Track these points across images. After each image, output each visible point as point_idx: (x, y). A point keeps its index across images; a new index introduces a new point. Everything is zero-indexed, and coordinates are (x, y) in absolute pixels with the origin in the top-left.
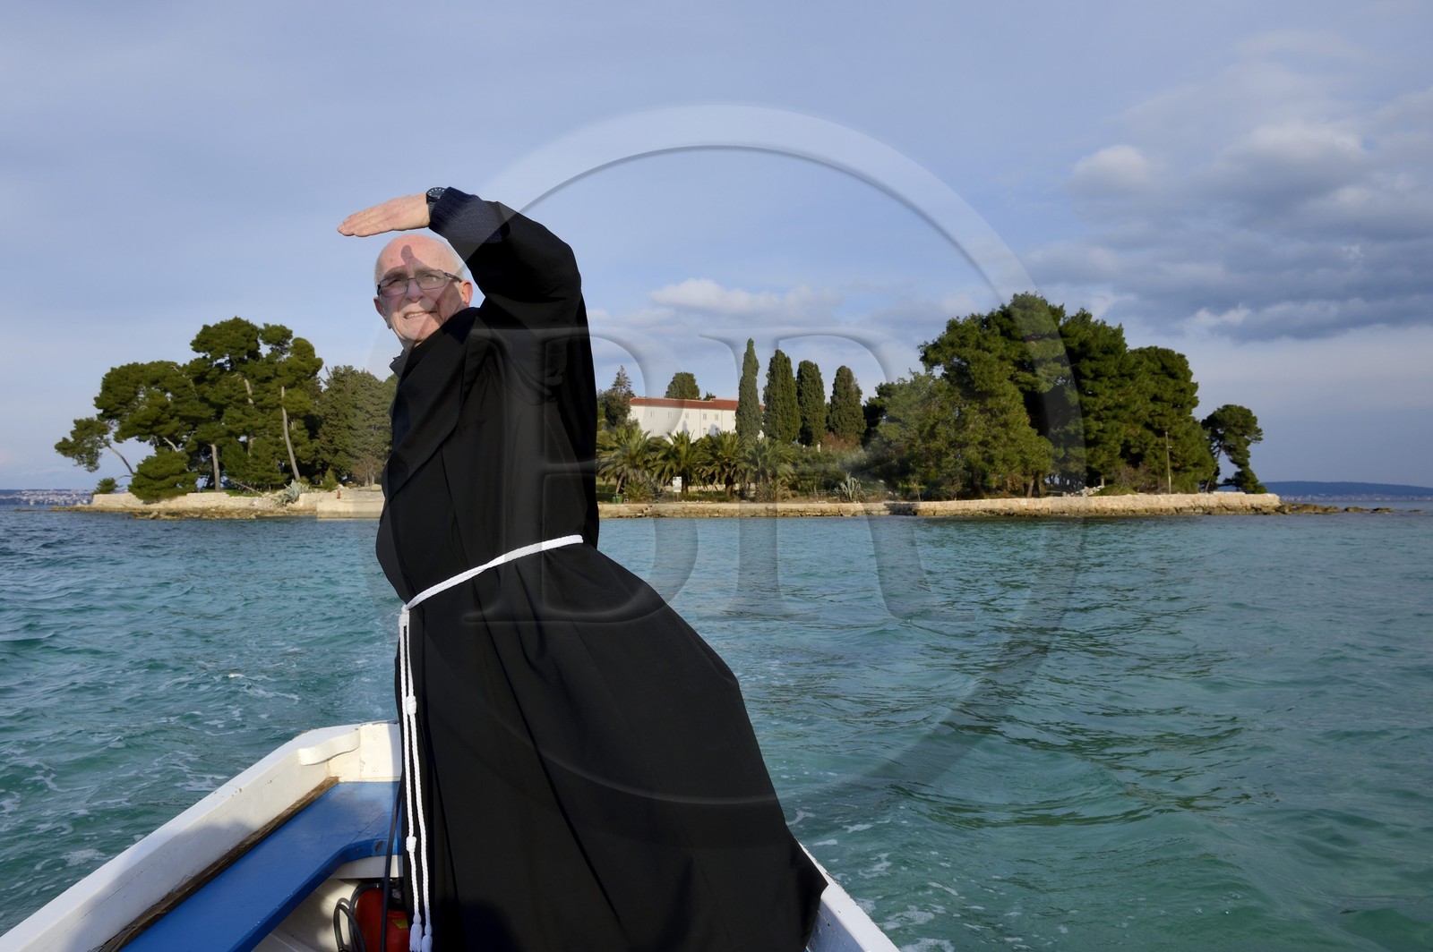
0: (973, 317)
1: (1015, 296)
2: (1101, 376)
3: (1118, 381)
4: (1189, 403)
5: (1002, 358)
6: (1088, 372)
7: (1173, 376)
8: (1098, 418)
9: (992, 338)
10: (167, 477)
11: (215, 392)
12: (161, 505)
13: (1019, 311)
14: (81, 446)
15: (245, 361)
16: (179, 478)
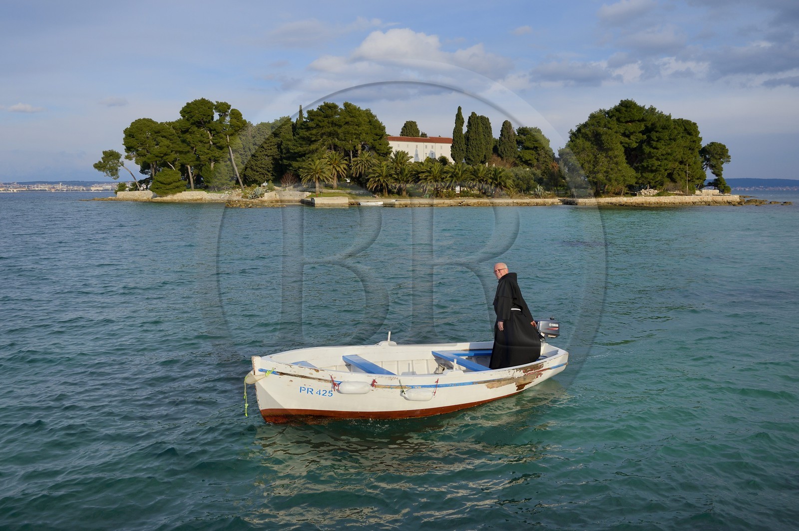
0: (601, 111)
1: (621, 101)
2: (661, 140)
3: (668, 142)
4: (697, 148)
5: (616, 132)
6: (655, 138)
7: (690, 134)
8: (658, 159)
9: (612, 123)
10: (172, 183)
11: (193, 138)
12: (169, 198)
13: (624, 109)
14: (108, 166)
15: (209, 122)
16: (178, 184)
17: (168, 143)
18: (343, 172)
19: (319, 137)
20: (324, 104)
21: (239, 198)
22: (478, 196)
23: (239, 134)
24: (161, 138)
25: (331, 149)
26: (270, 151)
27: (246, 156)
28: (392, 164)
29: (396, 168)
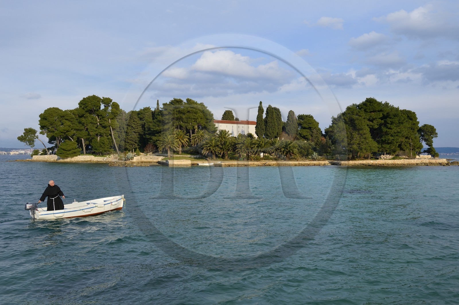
0: (354, 105)
1: (367, 98)
2: (393, 123)
3: (398, 125)
4: (416, 128)
5: (364, 118)
6: (389, 122)
7: (411, 119)
8: (392, 136)
9: (361, 112)
10: (71, 150)
11: (86, 121)
12: (69, 160)
13: (368, 104)
14: (28, 138)
15: (98, 110)
16: (76, 150)
17: (70, 124)
18: (186, 143)
19: (170, 120)
20: (173, 100)
21: (117, 160)
22: (276, 159)
23: (116, 118)
24: (65, 121)
25: (178, 128)
26: (137, 129)
27: (121, 133)
28: (218, 138)
29: (221, 141)
